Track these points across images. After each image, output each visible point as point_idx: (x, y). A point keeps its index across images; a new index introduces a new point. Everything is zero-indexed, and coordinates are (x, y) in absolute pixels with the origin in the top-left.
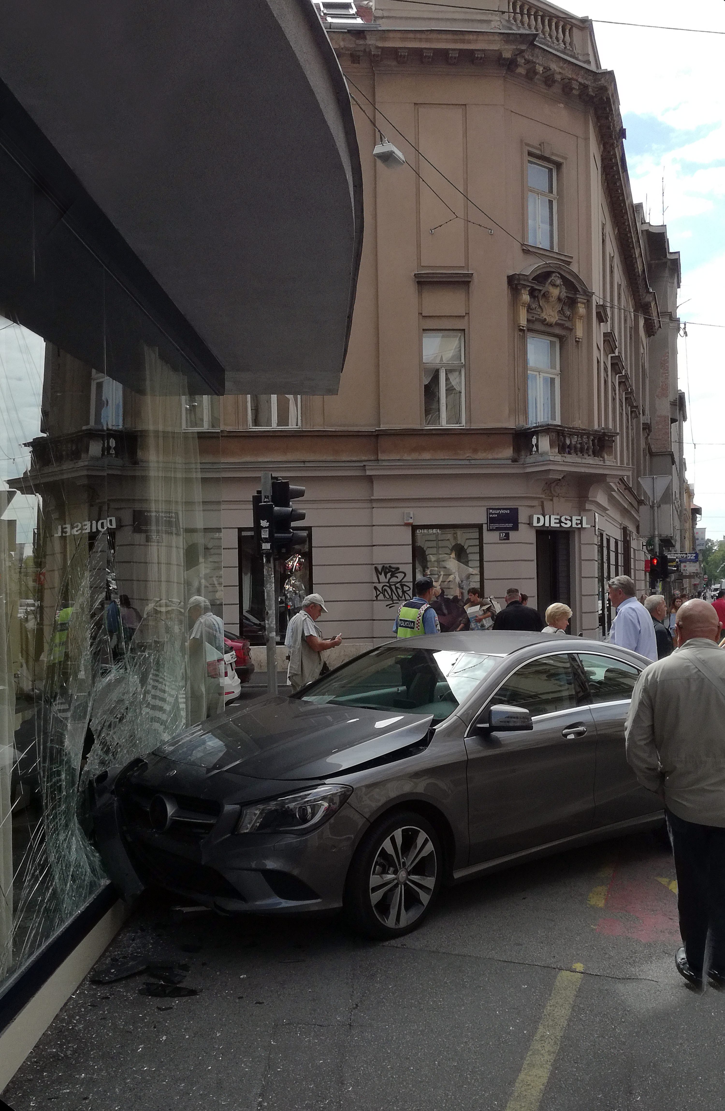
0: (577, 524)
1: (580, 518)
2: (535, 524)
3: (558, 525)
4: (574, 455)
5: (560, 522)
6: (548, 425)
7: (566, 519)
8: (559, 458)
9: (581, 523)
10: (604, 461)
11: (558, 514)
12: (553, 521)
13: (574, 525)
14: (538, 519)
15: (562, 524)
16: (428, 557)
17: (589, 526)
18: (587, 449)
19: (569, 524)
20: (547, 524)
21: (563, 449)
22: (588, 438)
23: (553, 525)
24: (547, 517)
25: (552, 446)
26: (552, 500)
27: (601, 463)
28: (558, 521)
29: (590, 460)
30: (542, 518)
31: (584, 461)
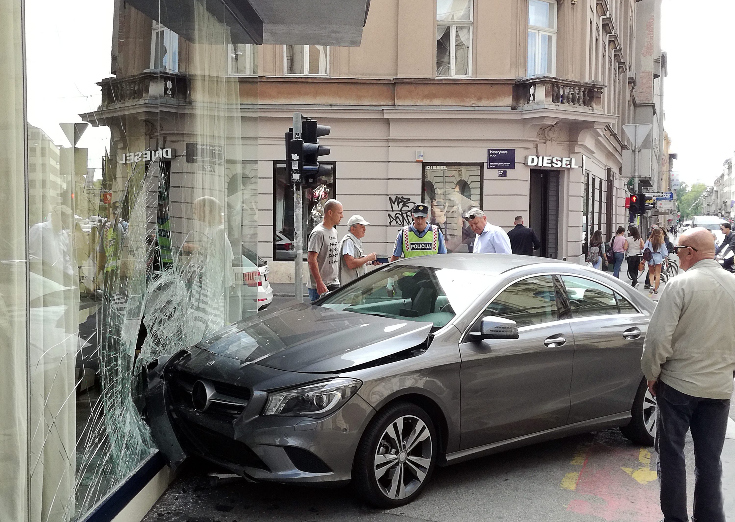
0: (567, 165)
1: (569, 159)
2: (530, 164)
3: (550, 165)
4: (566, 104)
5: (552, 162)
6: (545, 77)
7: (557, 160)
8: (553, 106)
9: (570, 164)
10: (593, 109)
11: (550, 156)
12: (545, 161)
13: (564, 166)
14: (533, 159)
15: (554, 165)
16: (435, 190)
17: (577, 167)
18: (579, 99)
19: (560, 164)
20: (540, 164)
21: (557, 98)
22: (579, 89)
23: (545, 165)
24: (540, 158)
25: (547, 95)
26: (545, 143)
27: (590, 111)
28: (550, 162)
29: (581, 109)
30: (536, 158)
31: (575, 110)
